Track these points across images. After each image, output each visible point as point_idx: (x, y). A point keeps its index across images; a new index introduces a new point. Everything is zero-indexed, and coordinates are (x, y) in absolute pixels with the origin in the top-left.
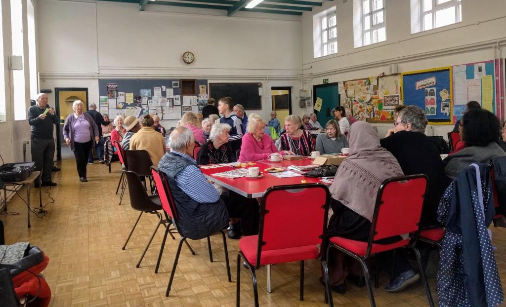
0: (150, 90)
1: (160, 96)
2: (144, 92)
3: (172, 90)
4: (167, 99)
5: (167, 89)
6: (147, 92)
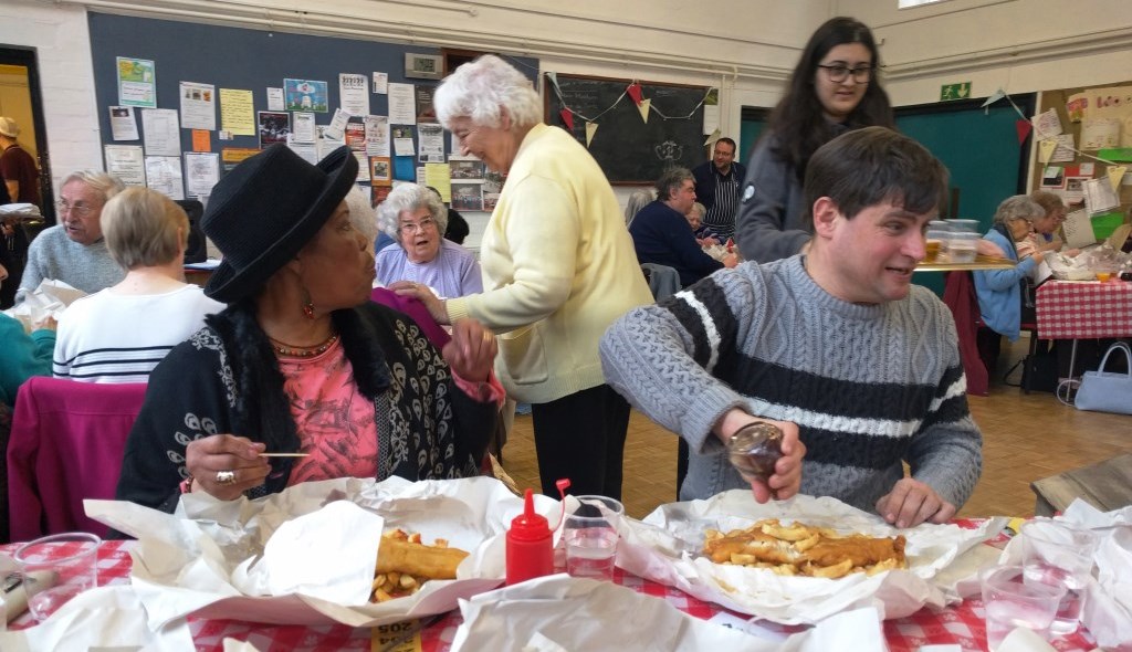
0: (323, 84)
1: (364, 111)
2: (299, 88)
3: (410, 88)
4: (394, 128)
5: (393, 85)
6: (312, 89)
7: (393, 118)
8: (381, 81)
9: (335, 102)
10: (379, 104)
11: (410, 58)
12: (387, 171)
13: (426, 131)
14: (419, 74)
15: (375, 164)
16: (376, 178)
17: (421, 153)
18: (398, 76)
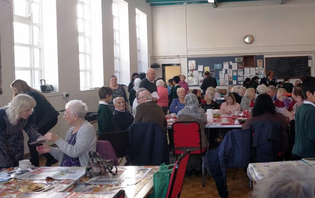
0: (221, 64)
1: (228, 68)
2: (217, 65)
3: (237, 63)
4: (233, 71)
5: (233, 63)
6: (219, 66)
7: (233, 69)
8: (231, 63)
9: (223, 67)
10: (230, 67)
11: (236, 59)
12: (232, 78)
13: (239, 71)
14: (238, 61)
15: (229, 77)
16: (230, 80)
17: (238, 75)
18: (234, 62)
